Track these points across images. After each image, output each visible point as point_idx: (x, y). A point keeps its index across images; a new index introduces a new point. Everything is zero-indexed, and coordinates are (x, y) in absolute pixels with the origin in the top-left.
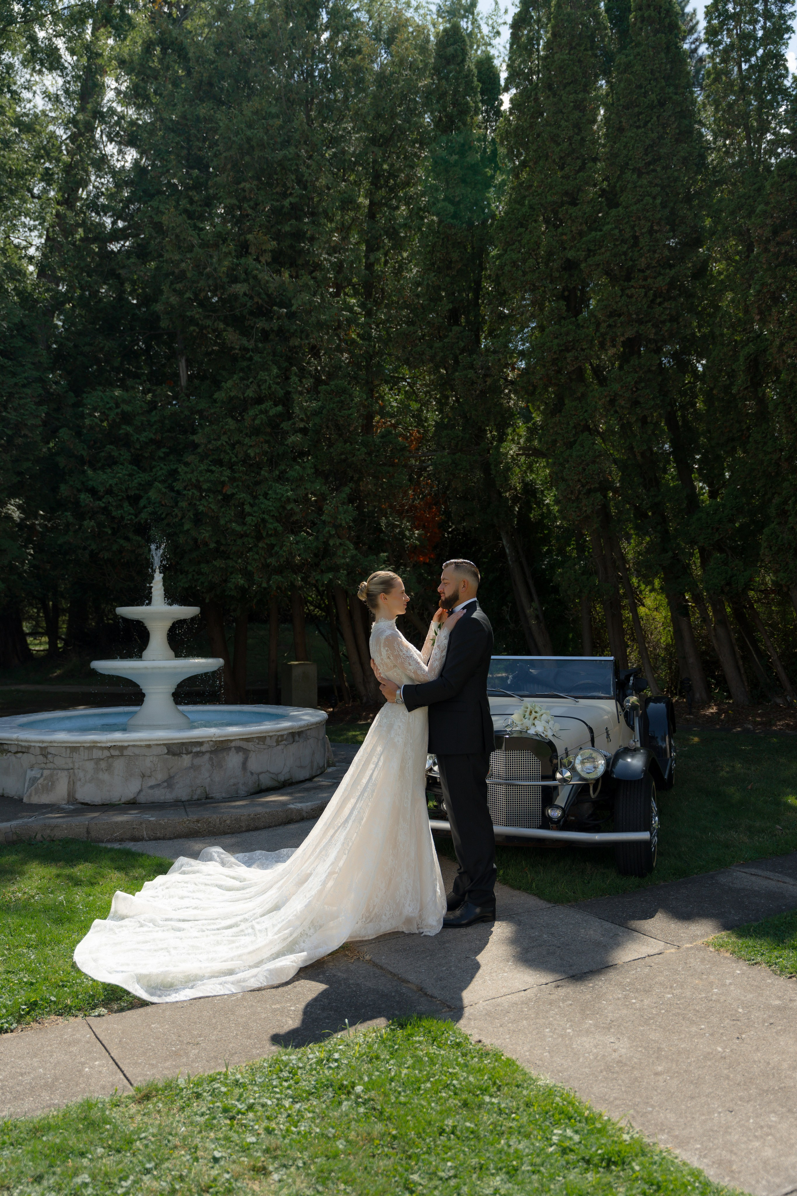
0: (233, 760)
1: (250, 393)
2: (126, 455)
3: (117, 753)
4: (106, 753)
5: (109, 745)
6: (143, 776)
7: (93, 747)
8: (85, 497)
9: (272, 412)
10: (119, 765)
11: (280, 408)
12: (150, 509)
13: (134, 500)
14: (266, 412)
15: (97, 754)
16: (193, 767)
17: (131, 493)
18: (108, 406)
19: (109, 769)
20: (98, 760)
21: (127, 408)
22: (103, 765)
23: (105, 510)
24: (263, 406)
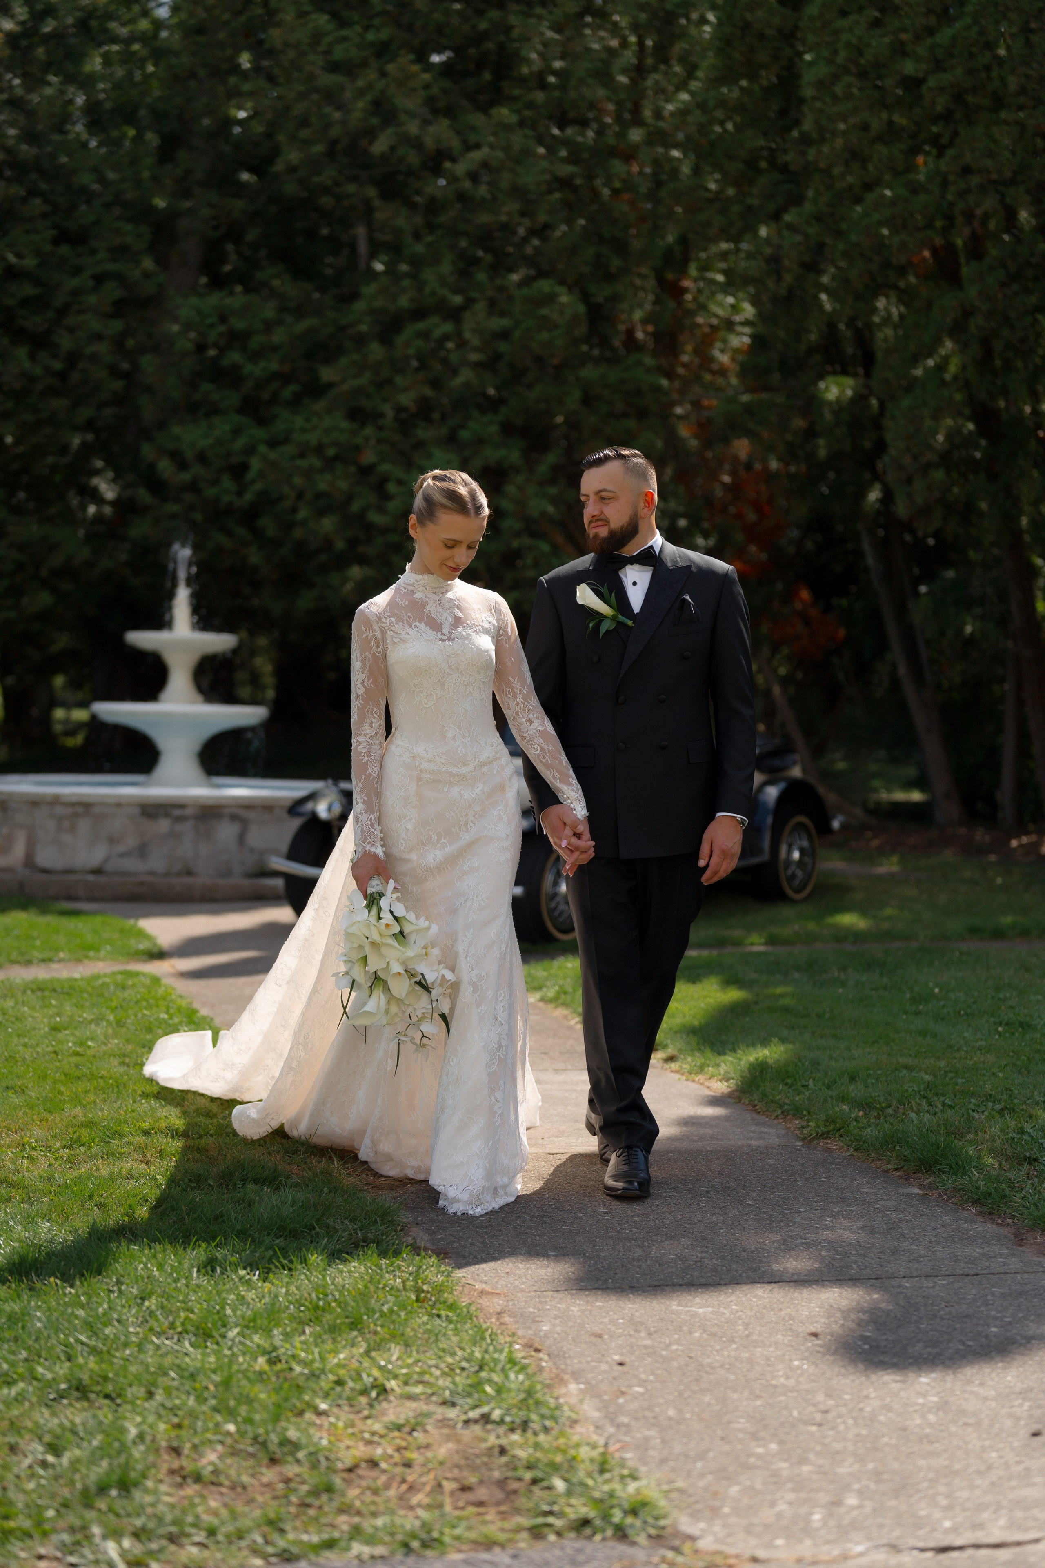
0: (226, 832)
1: (404, 301)
2: (232, 399)
3: (80, 810)
4: (69, 810)
5: (74, 799)
6: (112, 840)
7: (55, 801)
8: (165, 467)
9: (437, 333)
10: (84, 825)
11: (448, 327)
12: (258, 486)
13: (239, 471)
14: (425, 335)
15: (60, 810)
16: (173, 835)
17: (235, 460)
18: (209, 321)
19: (73, 829)
20: (60, 819)
21: (238, 324)
22: (66, 824)
23: (193, 487)
24: (421, 326)
